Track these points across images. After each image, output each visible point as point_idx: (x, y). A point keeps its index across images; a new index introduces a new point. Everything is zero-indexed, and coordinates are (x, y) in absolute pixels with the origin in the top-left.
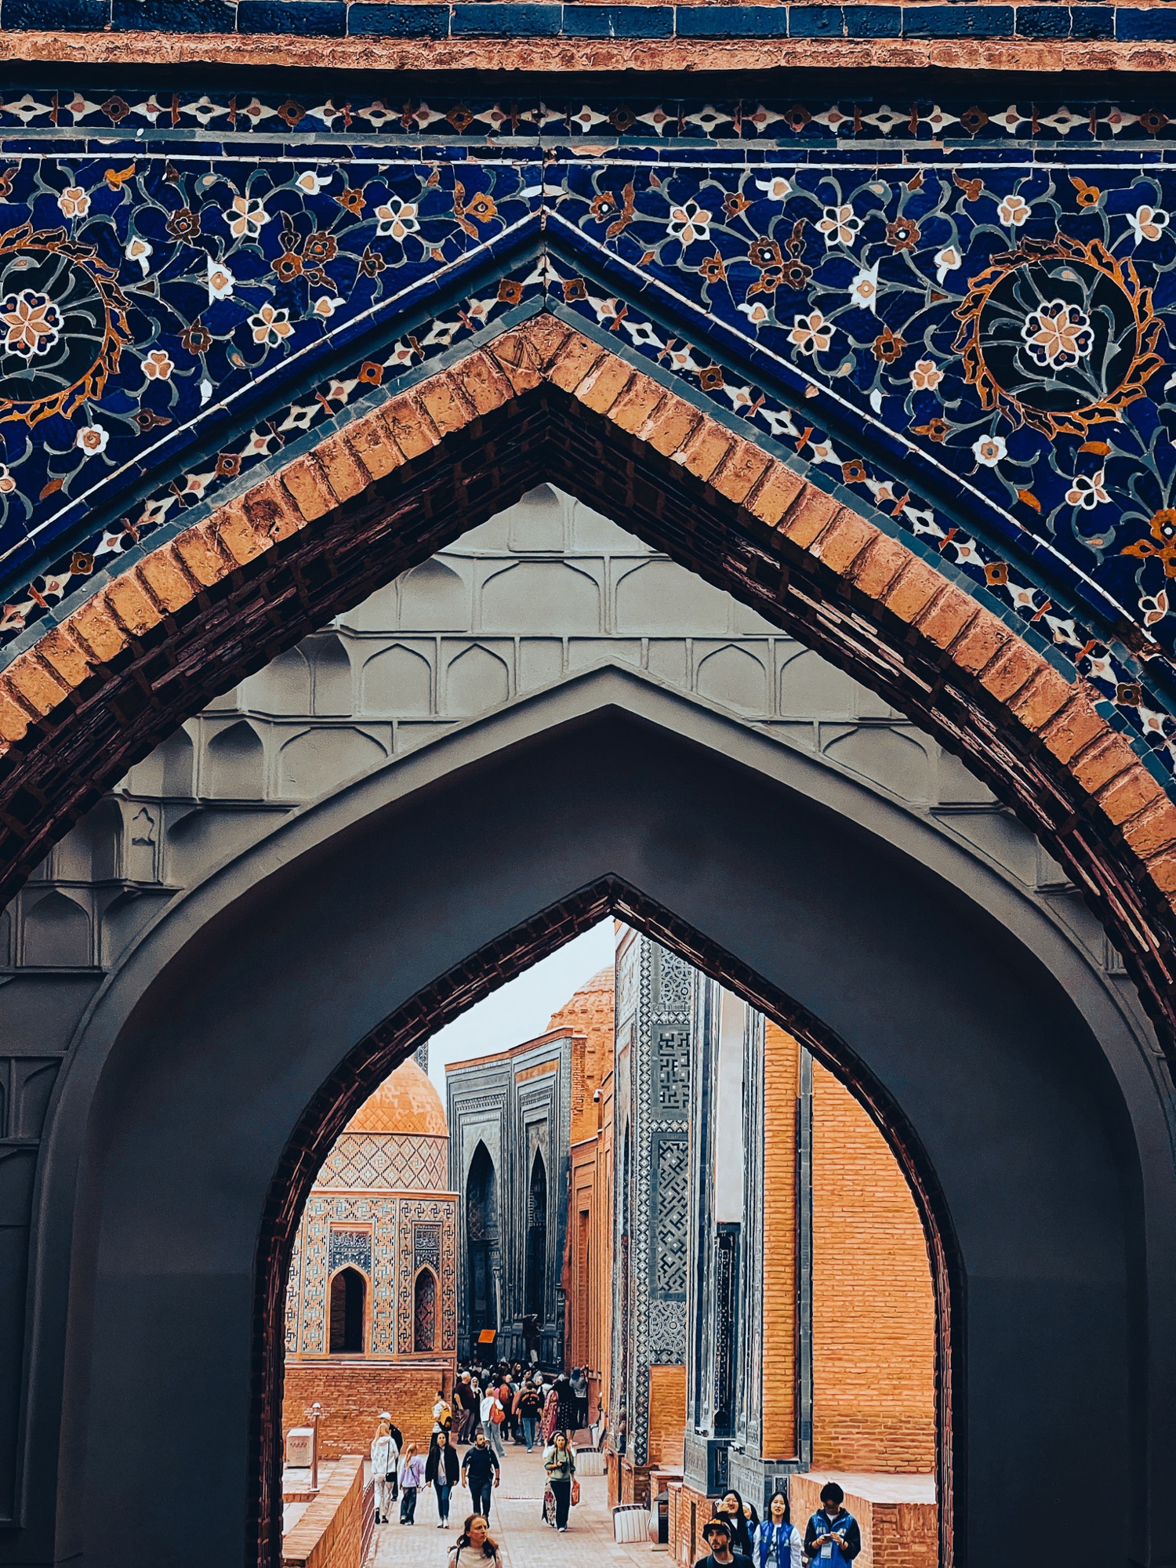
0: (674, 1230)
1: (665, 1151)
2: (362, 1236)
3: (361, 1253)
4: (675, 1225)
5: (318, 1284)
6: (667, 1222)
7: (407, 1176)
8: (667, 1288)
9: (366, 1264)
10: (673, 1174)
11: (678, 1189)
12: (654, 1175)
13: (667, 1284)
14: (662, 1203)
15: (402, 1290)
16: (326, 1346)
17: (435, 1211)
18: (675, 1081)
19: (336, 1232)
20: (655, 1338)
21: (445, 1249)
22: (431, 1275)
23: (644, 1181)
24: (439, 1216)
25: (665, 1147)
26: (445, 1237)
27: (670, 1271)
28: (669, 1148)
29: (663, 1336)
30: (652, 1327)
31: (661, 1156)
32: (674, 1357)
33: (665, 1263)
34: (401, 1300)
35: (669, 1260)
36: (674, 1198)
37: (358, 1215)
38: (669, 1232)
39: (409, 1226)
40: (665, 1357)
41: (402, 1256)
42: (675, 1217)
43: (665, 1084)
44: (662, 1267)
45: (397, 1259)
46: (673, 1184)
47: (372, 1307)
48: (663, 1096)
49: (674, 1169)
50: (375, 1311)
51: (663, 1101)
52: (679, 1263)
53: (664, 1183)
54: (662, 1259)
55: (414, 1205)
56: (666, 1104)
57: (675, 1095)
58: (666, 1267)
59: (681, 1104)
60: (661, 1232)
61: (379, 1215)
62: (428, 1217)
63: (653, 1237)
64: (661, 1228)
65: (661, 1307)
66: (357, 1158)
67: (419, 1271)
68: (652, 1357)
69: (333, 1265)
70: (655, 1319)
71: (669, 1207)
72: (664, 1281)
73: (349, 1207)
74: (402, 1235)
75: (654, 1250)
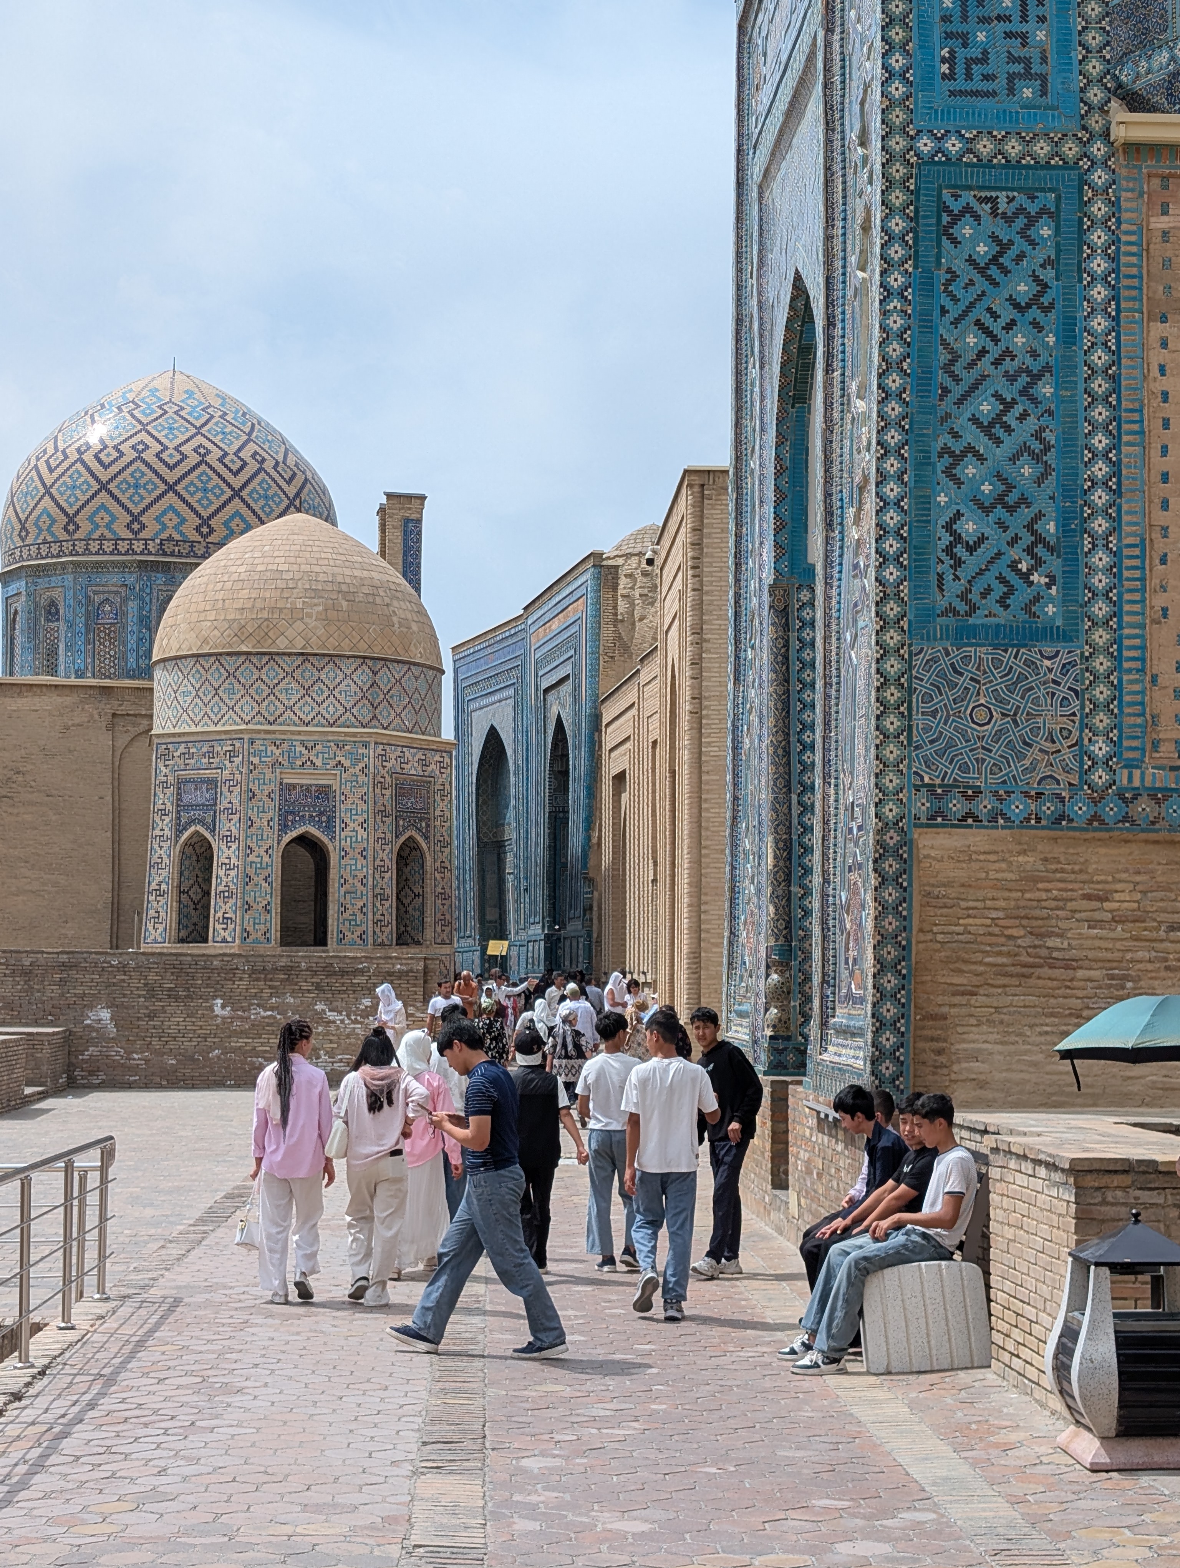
0: (983, 444)
1: (956, 219)
2: (324, 792)
3: (321, 813)
4: (987, 430)
5: (263, 854)
6: (961, 422)
7: (385, 713)
8: (962, 607)
9: (329, 828)
10: (981, 284)
11: (996, 327)
12: (926, 286)
13: (963, 597)
14: (948, 368)
15: (378, 862)
16: (275, 934)
17: (424, 763)
18: (984, 20)
19: (287, 784)
20: (929, 750)
21: (438, 813)
22: (418, 848)
23: (895, 303)
24: (430, 769)
25: (956, 207)
26: (438, 798)
27: (972, 563)
28: (967, 209)
29: (951, 745)
30: (919, 720)
31: (946, 232)
32: (985, 805)
33: (958, 538)
34: (377, 876)
35: (969, 528)
36: (983, 353)
37: (318, 762)
38: (970, 449)
39: (388, 779)
40: (956, 806)
41: (378, 818)
42: (986, 408)
43: (957, 27)
44: (949, 550)
45: (371, 821)
46: (979, 312)
47: (337, 885)
48: (951, 60)
49: (982, 271)
50: (343, 890)
51: (950, 77)
52: (996, 539)
53: (955, 311)
54: (948, 527)
55: (396, 753)
56: (960, 84)
57: (984, 59)
58: (960, 551)
59: (1001, 84)
60: (946, 451)
61: (347, 763)
62: (413, 769)
63: (923, 463)
64: (945, 439)
65: (944, 663)
66: (316, 687)
67: (402, 839)
68: (922, 805)
69: (284, 828)
70: (927, 698)
71: (968, 378)
72: (953, 588)
73: (305, 752)
74: (378, 791)
75: (924, 504)
